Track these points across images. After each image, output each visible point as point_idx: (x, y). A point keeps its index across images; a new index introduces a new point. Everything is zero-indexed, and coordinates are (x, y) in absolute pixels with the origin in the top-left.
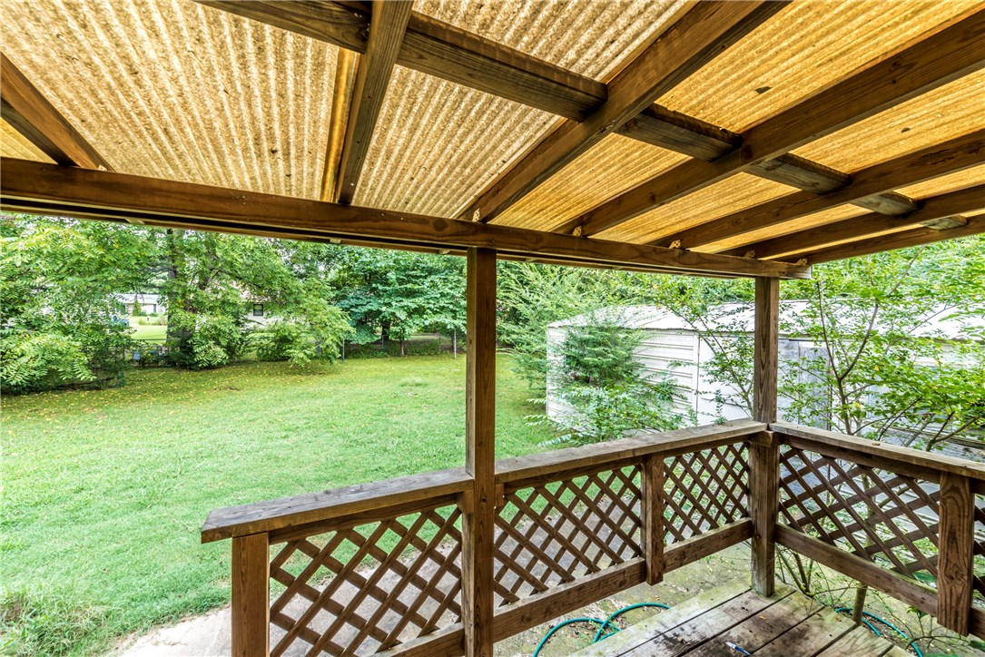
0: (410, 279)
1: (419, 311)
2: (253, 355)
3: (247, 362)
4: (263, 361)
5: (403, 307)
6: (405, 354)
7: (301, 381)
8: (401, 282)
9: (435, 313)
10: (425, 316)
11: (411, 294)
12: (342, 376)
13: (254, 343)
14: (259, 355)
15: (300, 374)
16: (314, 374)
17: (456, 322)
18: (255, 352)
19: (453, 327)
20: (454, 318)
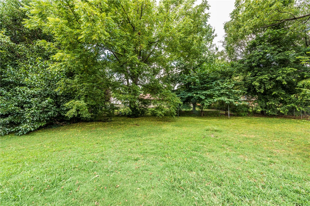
0: (206, 82)
1: (211, 96)
2: (149, 114)
3: (148, 116)
4: (152, 116)
5: (203, 94)
6: (203, 115)
7: (161, 124)
8: (202, 84)
9: (219, 96)
10: (214, 98)
11: (206, 89)
12: (177, 123)
13: (150, 110)
14: (151, 114)
15: (162, 121)
16: (167, 122)
17: (230, 100)
18: (150, 113)
19: (229, 102)
20: (229, 98)
